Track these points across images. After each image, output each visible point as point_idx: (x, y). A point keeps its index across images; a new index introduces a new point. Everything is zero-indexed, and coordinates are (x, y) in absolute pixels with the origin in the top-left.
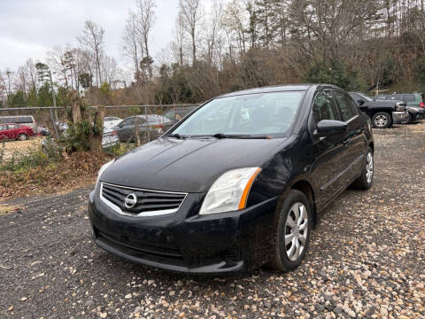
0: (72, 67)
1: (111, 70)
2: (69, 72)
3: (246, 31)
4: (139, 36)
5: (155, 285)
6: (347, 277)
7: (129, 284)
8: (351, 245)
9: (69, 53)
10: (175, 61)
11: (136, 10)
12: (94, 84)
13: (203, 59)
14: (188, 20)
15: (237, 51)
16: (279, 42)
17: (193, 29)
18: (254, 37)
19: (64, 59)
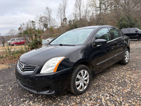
0: (42, 22)
1: (54, 22)
2: (41, 23)
3: (98, 8)
4: (63, 11)
5: (32, 96)
6: (99, 99)
7: (24, 95)
8: (108, 86)
9: (41, 17)
10: (74, 19)
11: (62, 3)
12: (48, 27)
13: (83, 18)
14: (78, 5)
15: (95, 14)
16: (110, 11)
17: (80, 8)
18: (101, 10)
19: (40, 19)
